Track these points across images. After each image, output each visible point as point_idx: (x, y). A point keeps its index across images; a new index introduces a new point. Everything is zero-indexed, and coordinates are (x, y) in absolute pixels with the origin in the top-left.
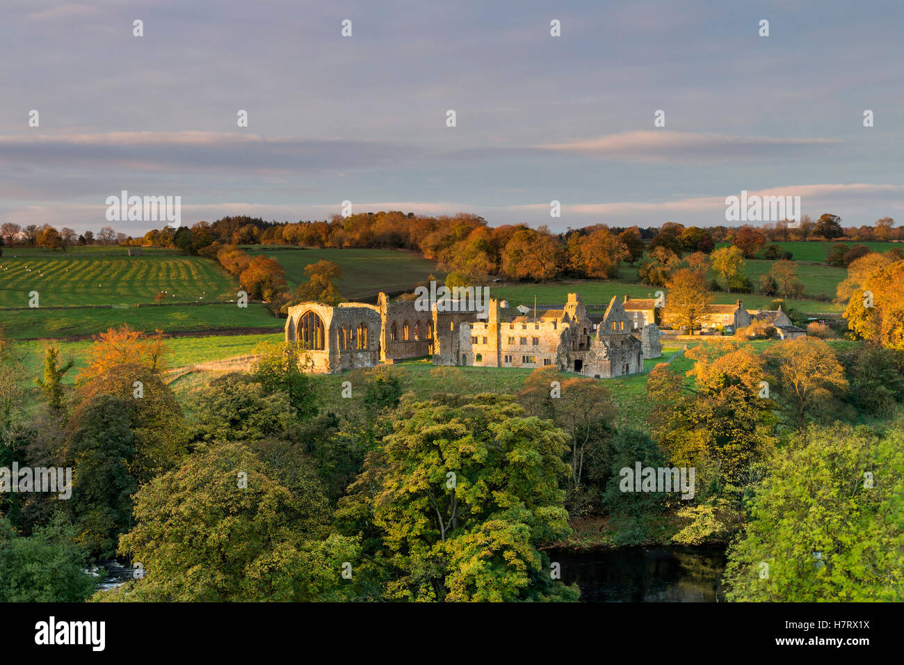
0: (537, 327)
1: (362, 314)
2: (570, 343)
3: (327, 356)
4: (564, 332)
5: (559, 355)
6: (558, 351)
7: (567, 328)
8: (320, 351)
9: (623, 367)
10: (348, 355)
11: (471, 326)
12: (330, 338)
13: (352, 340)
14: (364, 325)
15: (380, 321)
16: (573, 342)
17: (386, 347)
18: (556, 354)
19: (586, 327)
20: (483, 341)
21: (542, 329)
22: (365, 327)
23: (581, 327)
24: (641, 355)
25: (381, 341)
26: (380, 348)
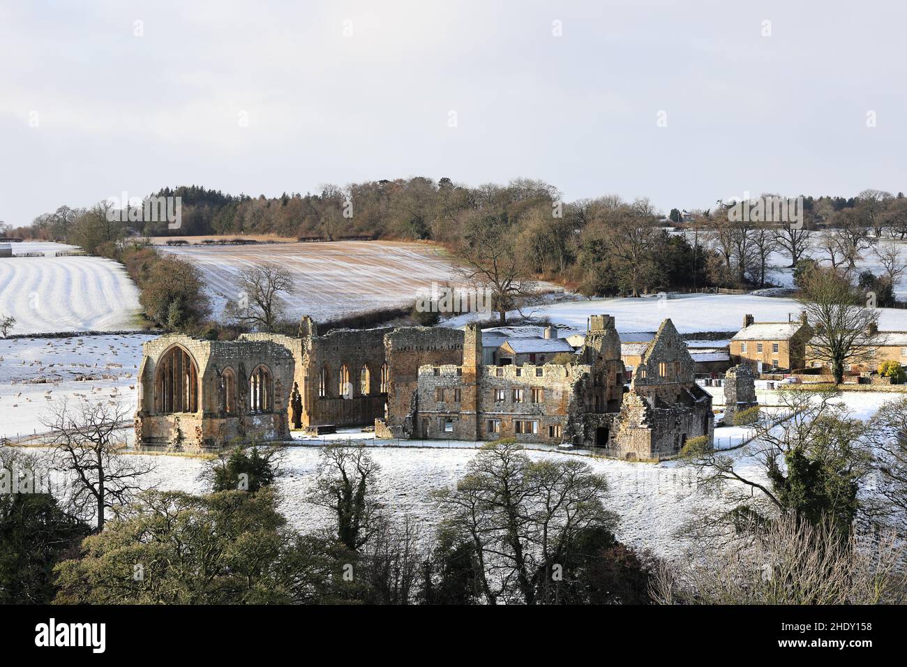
0: (539, 373)
1: (260, 352)
2: (590, 399)
3: (199, 423)
4: (581, 381)
5: (571, 421)
6: (570, 413)
7: (586, 374)
8: (189, 413)
9: (677, 439)
10: (236, 419)
11: (436, 372)
12: (204, 392)
13: (242, 394)
14: (265, 370)
15: (292, 363)
16: (597, 397)
17: (310, 406)
18: (567, 417)
19: (621, 372)
20: (455, 397)
21: (548, 375)
22: (266, 374)
23: (611, 373)
24: (709, 419)
25: (301, 396)
26: (302, 407)
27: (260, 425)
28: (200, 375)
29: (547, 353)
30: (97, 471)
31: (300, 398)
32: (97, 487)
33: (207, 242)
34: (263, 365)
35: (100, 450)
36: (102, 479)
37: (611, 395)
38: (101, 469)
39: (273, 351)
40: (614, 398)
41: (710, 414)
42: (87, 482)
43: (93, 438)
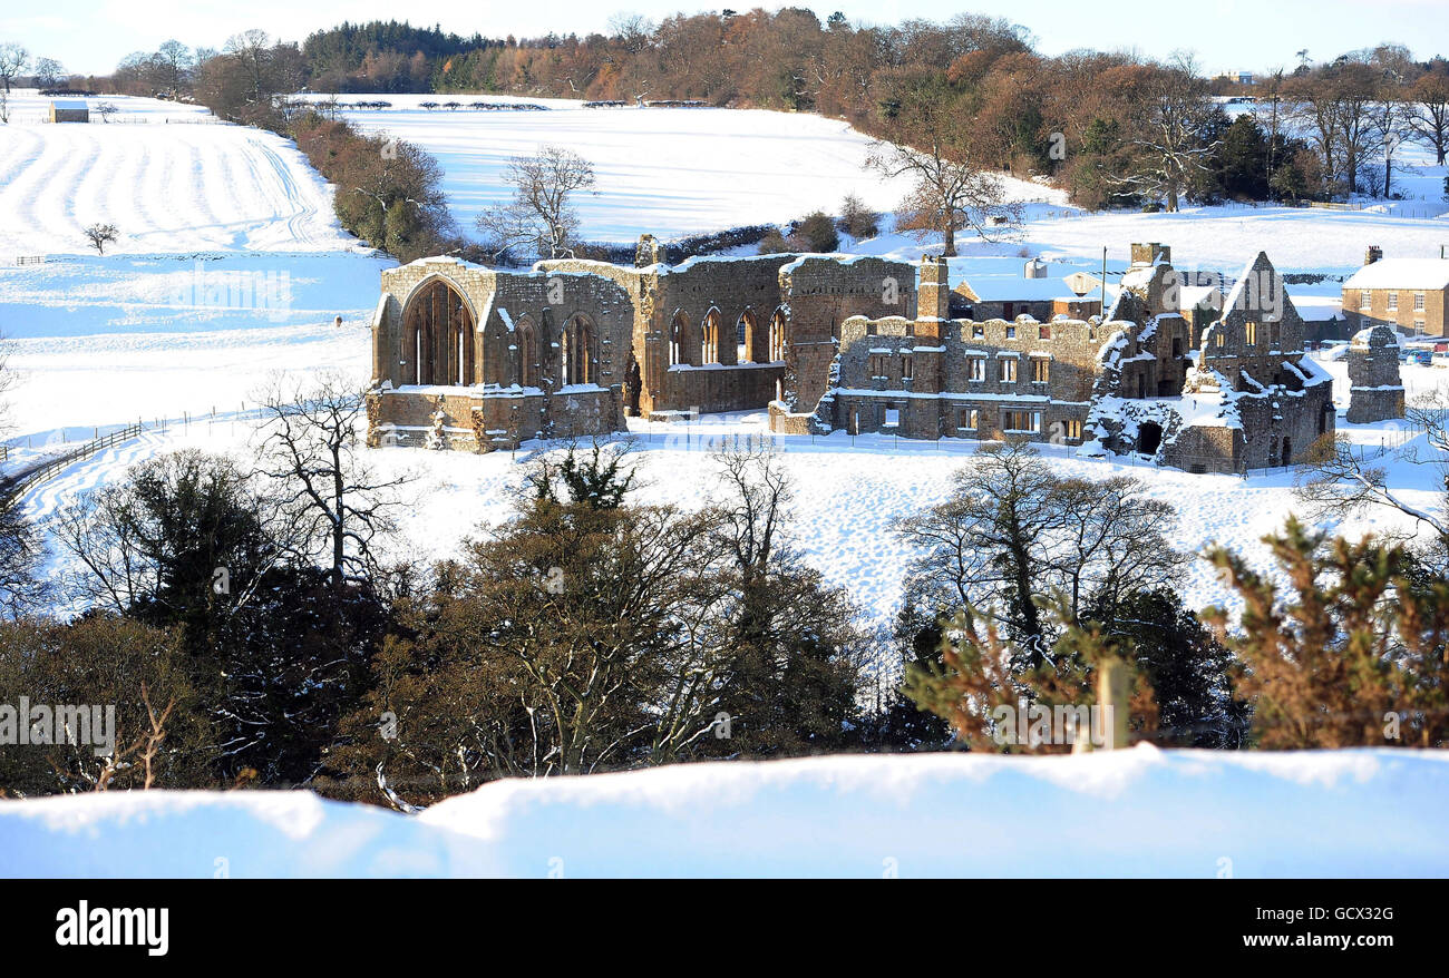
0: (1044, 335)
1: (577, 292)
2: (1130, 380)
3: (478, 404)
4: (1113, 348)
9: (1273, 445)
11: (872, 329)
12: (486, 356)
13: (549, 360)
14: (585, 322)
15: (629, 311)
16: (1141, 376)
17: (655, 382)
19: (1181, 336)
20: (903, 370)
21: (1058, 339)
22: (587, 329)
23: (1164, 336)
24: (1327, 414)
25: (640, 365)
26: (640, 383)
27: (577, 411)
28: (480, 328)
29: (1032, 302)
30: (332, 478)
31: (637, 368)
32: (332, 504)
33: (426, 105)
34: (583, 313)
35: (337, 445)
36: (340, 491)
37: (1164, 372)
38: (337, 475)
39: (598, 291)
40: (1169, 377)
41: (1328, 407)
42: (316, 497)
43: (326, 426)
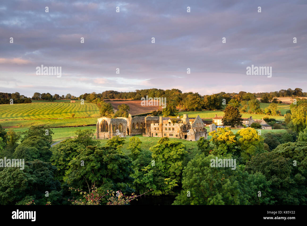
2: (183, 130)
3: (109, 134)
4: (182, 126)
8: (107, 132)
9: (200, 137)
10: (116, 133)
11: (154, 125)
12: (109, 128)
15: (127, 123)
17: (131, 131)
18: (179, 133)
19: (189, 125)
20: (158, 129)
21: (175, 125)
26: (129, 131)
27: (120, 134)
28: (109, 125)
31: (129, 129)
34: (121, 123)
37: (187, 129)
39: (123, 120)
